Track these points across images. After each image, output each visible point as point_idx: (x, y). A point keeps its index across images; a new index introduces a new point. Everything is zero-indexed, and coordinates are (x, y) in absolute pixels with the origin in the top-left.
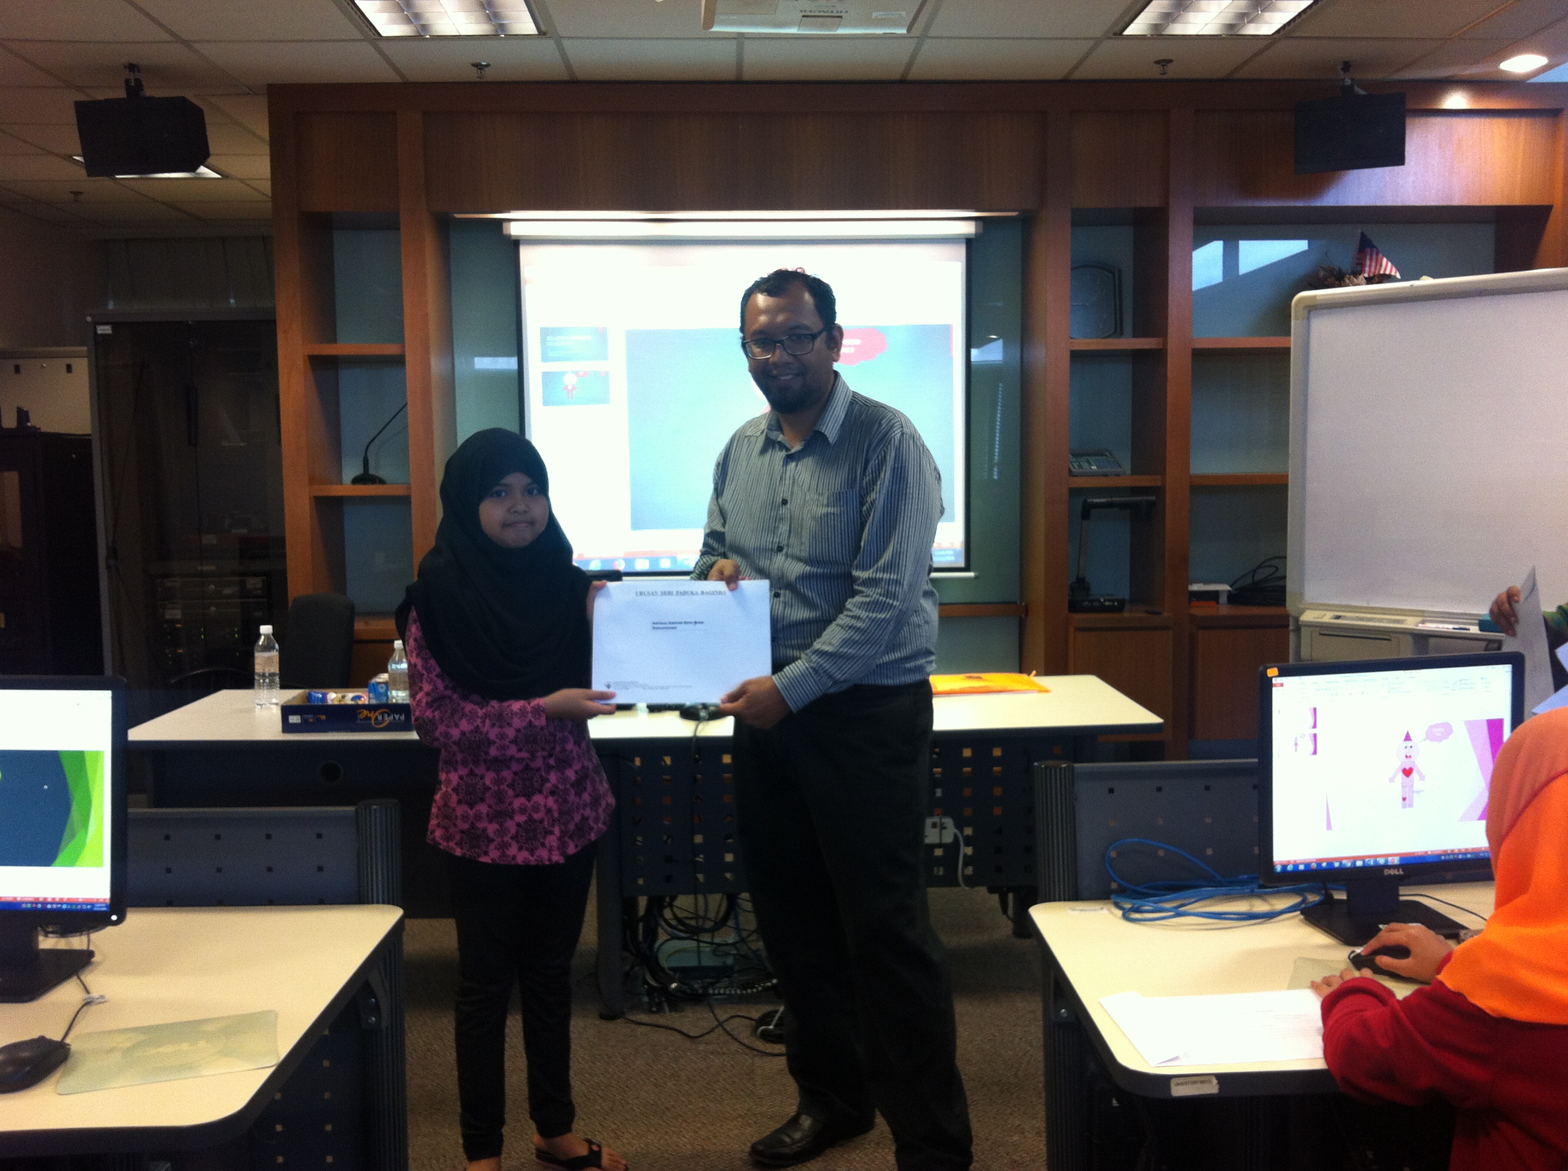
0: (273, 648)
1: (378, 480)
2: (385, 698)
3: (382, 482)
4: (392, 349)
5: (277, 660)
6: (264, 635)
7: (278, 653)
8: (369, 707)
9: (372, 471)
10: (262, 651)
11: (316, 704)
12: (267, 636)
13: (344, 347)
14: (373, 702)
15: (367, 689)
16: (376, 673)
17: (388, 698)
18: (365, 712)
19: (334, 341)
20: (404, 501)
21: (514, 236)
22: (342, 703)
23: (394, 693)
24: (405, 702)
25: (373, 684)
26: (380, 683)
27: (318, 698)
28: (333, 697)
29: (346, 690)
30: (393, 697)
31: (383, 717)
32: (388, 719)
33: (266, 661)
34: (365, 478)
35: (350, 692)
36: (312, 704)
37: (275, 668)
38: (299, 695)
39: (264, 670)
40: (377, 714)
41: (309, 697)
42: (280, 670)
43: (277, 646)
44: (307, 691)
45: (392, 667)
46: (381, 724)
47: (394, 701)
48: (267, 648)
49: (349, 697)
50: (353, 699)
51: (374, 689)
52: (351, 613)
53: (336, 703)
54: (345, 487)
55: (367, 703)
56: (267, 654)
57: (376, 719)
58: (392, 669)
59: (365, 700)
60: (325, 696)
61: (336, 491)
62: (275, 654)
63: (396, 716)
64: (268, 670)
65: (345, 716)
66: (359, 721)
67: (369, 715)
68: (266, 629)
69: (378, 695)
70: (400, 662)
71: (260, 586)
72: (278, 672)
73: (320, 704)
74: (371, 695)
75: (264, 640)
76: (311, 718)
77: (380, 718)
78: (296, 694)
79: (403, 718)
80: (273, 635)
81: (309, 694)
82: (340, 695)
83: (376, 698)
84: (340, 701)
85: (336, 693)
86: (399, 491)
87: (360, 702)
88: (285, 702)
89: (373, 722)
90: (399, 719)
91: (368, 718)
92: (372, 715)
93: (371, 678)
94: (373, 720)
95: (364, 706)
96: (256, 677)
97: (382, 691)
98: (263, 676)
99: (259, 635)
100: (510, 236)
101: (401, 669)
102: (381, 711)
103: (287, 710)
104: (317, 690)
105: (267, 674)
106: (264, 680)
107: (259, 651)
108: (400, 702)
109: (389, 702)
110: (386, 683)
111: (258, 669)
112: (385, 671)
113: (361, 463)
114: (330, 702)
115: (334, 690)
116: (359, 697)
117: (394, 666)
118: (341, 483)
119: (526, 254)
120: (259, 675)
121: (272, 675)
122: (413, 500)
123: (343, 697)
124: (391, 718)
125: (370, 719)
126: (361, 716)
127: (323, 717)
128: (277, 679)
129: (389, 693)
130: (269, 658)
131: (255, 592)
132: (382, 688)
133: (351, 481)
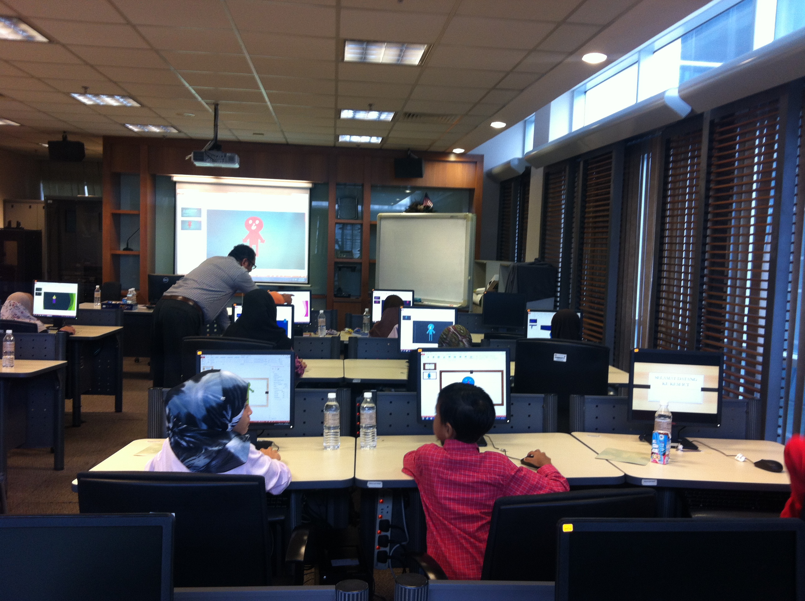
1: (131, 249)
4: (135, 212)
8: (122, 305)
9: (129, 247)
13: (122, 211)
17: (126, 303)
19: (119, 208)
20: (138, 256)
21: (175, 181)
22: (116, 304)
25: (123, 299)
28: (113, 302)
29: (116, 301)
33: (97, 295)
34: (127, 249)
36: (108, 304)
37: (99, 296)
42: (101, 297)
44: (107, 301)
46: (126, 308)
48: (98, 291)
50: (118, 303)
54: (121, 251)
56: (97, 293)
60: (111, 302)
61: (118, 252)
62: (99, 293)
65: (117, 306)
68: (98, 287)
69: (124, 303)
73: (110, 304)
74: (122, 302)
78: (105, 302)
86: (137, 253)
89: (123, 308)
90: (130, 307)
100: (173, 181)
102: (124, 306)
103: (102, 304)
104: (109, 301)
113: (126, 243)
116: (120, 303)
118: (119, 249)
119: (178, 186)
121: (99, 298)
122: (141, 256)
126: (121, 307)
127: (111, 306)
128: (100, 299)
131: (92, 281)
132: (125, 300)
133: (123, 249)
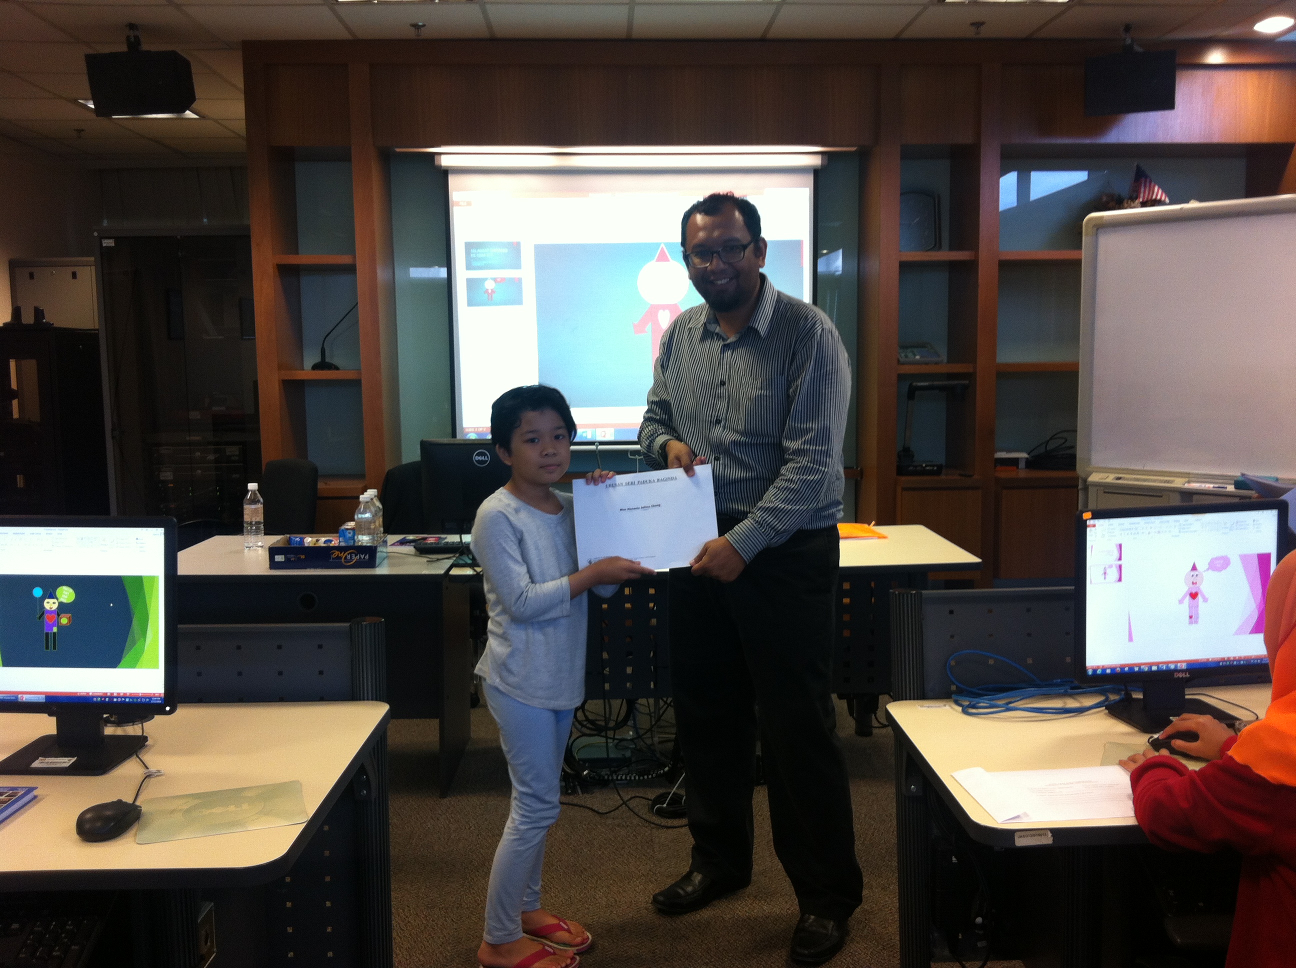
0: (259, 501)
1: (333, 367)
2: (352, 541)
3: (337, 368)
4: (344, 261)
5: (262, 511)
6: (252, 491)
7: (262, 506)
8: (339, 548)
9: (328, 360)
10: (250, 504)
11: (295, 545)
12: (254, 492)
13: (305, 258)
14: (343, 544)
15: (337, 535)
16: (344, 523)
17: (354, 541)
18: (337, 553)
19: (296, 251)
20: (356, 383)
21: (445, 166)
22: (317, 545)
23: (360, 537)
24: (368, 545)
25: (343, 530)
26: (348, 529)
27: (297, 541)
28: (309, 540)
29: (319, 535)
30: (359, 541)
31: (351, 556)
32: (355, 558)
33: (253, 512)
34: (322, 366)
35: (321, 537)
36: (292, 546)
37: (260, 518)
38: (281, 538)
39: (251, 519)
40: (346, 554)
41: (289, 541)
42: (264, 519)
43: (261, 500)
44: (288, 536)
45: (359, 516)
46: (351, 562)
47: (360, 544)
48: (254, 501)
49: (322, 540)
50: (325, 542)
51: (342, 534)
52: (314, 474)
53: (311, 545)
54: (307, 373)
55: (337, 545)
56: (253, 507)
57: (346, 558)
58: (358, 518)
59: (335, 542)
60: (302, 540)
61: (297, 375)
62: (260, 506)
63: (361, 556)
64: (254, 520)
65: (320, 556)
66: (331, 560)
67: (340, 555)
68: (252, 486)
69: (346, 541)
70: (364, 512)
71: (237, 453)
72: (263, 521)
73: (298, 546)
74: (341, 539)
75: (251, 493)
76: (292, 557)
77: (349, 557)
78: (279, 539)
79: (367, 557)
80: (258, 490)
81: (290, 537)
82: (315, 539)
83: (345, 541)
84: (315, 544)
85: (311, 537)
86: (351, 375)
87: (331, 545)
88: (271, 545)
89: (343, 560)
90: (364, 558)
91: (339, 558)
92: (343, 555)
93: (341, 526)
94: (343, 558)
95: (334, 548)
96: (245, 525)
97: (350, 535)
98: (251, 523)
99: (247, 491)
100: (441, 166)
101: (365, 518)
102: (348, 552)
103: (273, 551)
104: (298, 535)
105: (254, 523)
106: (251, 528)
107: (248, 504)
108: (364, 544)
109: (356, 545)
110: (353, 529)
111: (247, 518)
112: (353, 520)
113: (319, 353)
114: (306, 545)
115: (310, 535)
116: (331, 541)
117: (360, 516)
118: (302, 370)
119: (454, 182)
120: (247, 523)
121: (258, 523)
122: (363, 382)
123: (317, 541)
124: (358, 557)
125: (341, 558)
126: (333, 556)
127: (303, 557)
129: (356, 537)
130: (254, 509)
131: (233, 458)
132: (350, 533)
133: (310, 368)
